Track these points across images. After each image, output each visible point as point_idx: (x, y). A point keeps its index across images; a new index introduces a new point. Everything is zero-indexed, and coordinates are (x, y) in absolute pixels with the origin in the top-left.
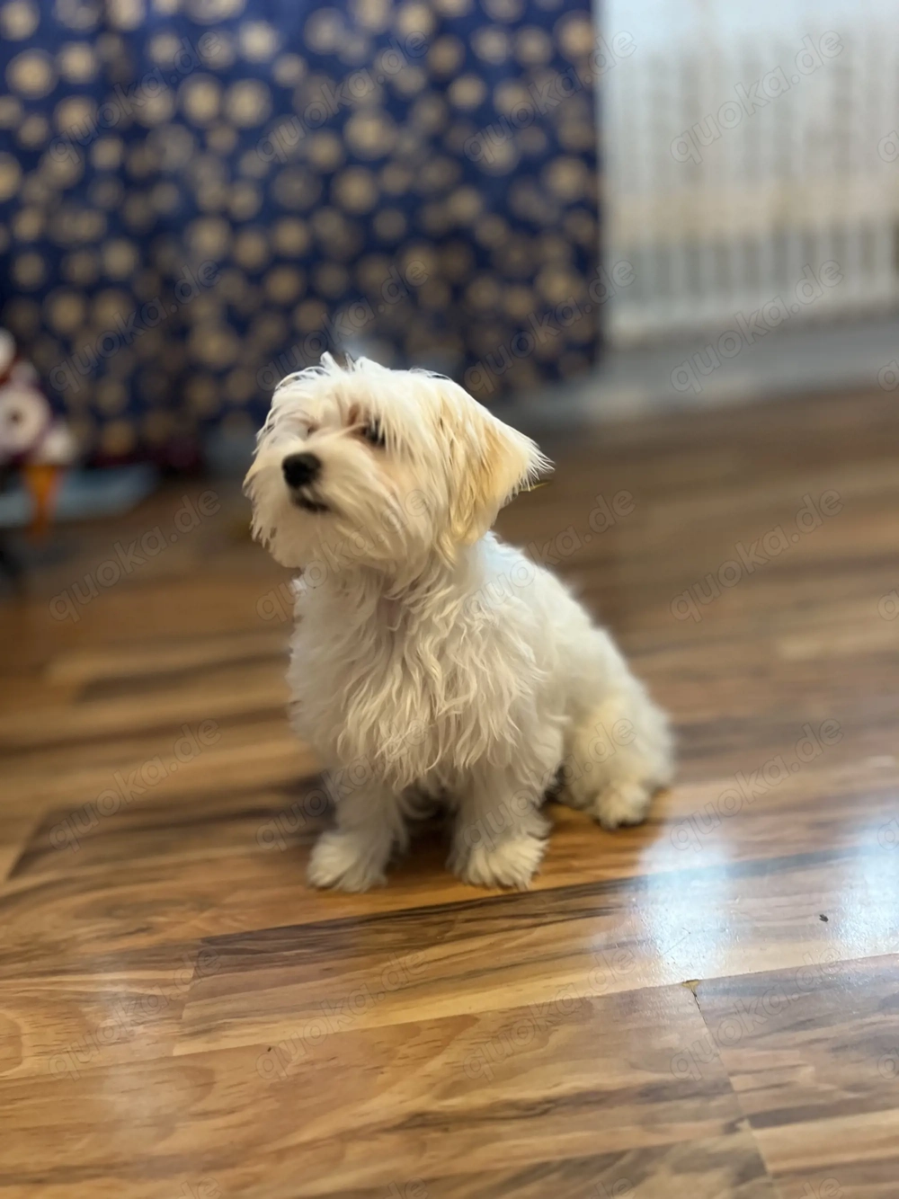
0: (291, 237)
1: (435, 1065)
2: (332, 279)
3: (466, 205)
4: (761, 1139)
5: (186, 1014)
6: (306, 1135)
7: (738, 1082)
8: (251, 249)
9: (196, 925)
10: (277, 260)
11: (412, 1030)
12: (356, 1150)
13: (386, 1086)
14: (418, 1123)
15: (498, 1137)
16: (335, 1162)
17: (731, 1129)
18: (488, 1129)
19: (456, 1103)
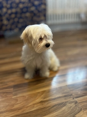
1: (42, 96)
7: (73, 94)
12: (35, 106)
13: (38, 99)
14: (41, 102)
15: (50, 102)
17: (73, 99)
18: (49, 102)
19: (45, 99)
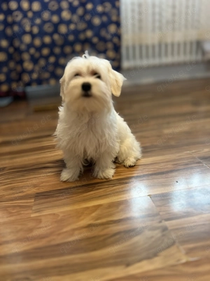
0: (47, 40)
1: (94, 214)
2: (57, 50)
3: (89, 34)
4: (167, 223)
5: (33, 208)
6: (65, 230)
7: (161, 213)
8: (37, 42)
9: (34, 190)
10: (44, 45)
11: (88, 208)
12: (76, 232)
13: (83, 219)
16: (72, 235)
17: (160, 222)
19: (99, 221)
